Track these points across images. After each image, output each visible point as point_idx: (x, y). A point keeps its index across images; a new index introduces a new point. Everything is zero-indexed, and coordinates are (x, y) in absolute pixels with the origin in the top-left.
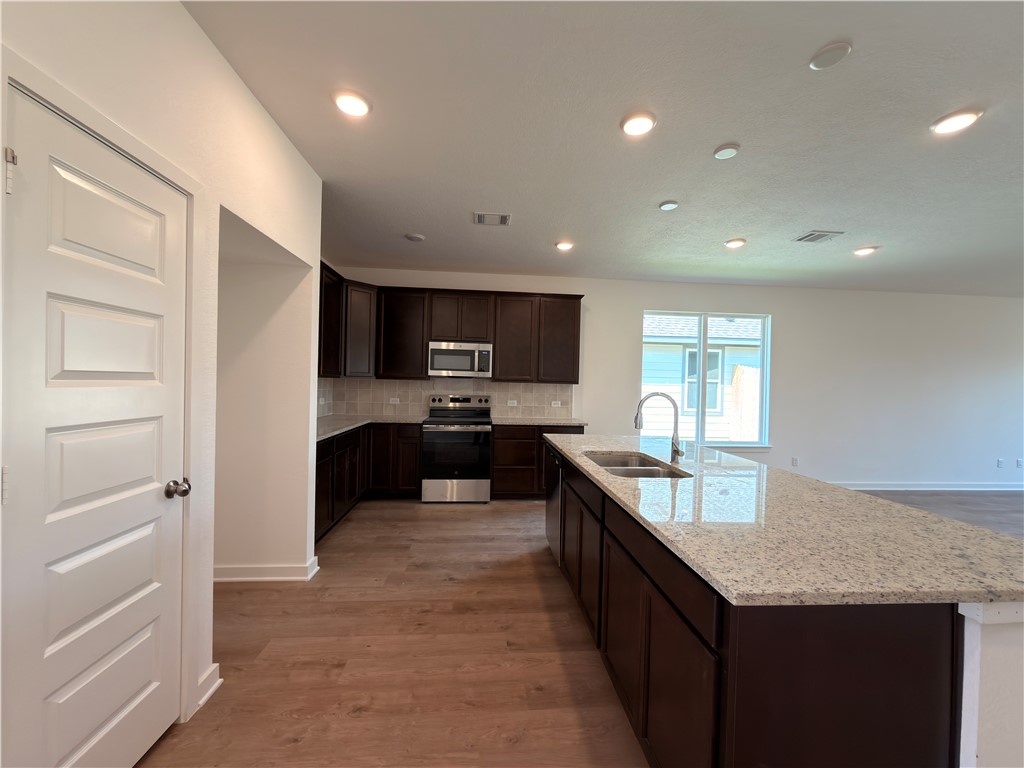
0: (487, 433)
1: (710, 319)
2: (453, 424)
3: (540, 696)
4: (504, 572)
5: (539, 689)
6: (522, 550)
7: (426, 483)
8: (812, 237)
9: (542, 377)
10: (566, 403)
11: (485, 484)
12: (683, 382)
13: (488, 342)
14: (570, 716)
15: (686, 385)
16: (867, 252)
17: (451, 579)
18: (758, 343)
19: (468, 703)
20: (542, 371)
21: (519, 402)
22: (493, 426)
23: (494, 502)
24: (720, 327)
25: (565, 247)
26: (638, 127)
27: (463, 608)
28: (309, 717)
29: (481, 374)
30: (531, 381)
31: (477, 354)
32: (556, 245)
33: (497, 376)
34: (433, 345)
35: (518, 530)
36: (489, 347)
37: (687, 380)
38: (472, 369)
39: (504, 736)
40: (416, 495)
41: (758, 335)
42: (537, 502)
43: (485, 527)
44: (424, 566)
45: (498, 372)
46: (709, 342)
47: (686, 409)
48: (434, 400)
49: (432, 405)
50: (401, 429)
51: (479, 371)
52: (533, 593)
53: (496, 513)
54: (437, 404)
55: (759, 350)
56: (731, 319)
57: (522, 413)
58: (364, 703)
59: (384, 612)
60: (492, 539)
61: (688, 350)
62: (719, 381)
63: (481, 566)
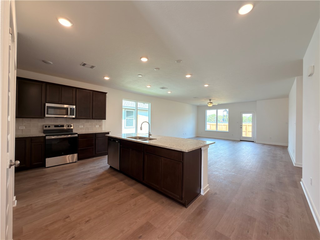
0: (76, 137)
1: (138, 103)
2: (53, 136)
3: (133, 196)
4: (100, 178)
5: (132, 195)
6: (101, 171)
7: (47, 160)
8: (163, 88)
9: (94, 117)
10: (100, 126)
11: (76, 155)
12: (125, 119)
13: (73, 105)
14: (142, 196)
15: (126, 120)
16: (169, 92)
17: (85, 184)
18: (148, 110)
19: (118, 205)
20: (94, 115)
21: (84, 126)
22: (78, 135)
23: (79, 161)
24: (141, 105)
25: (107, 78)
26: (144, 60)
27: (97, 189)
28: (71, 231)
29: (71, 116)
30: (90, 119)
31: (69, 109)
32: (104, 77)
33: (77, 117)
34: (47, 105)
35: (96, 167)
36: (74, 107)
37: (126, 118)
38: (67, 114)
39: (132, 205)
40: (43, 165)
41: (148, 108)
42: (94, 158)
43: (82, 168)
44: (69, 185)
45: (77, 116)
46: (138, 109)
47: (126, 127)
48: (46, 127)
49: (45, 128)
50: (32, 139)
51: (70, 115)
52: (114, 179)
53: (82, 164)
54: (47, 128)
55: (148, 111)
56: (144, 103)
57: (85, 130)
58: (87, 219)
59: (68, 200)
60: (89, 171)
61: (126, 110)
62: (134, 119)
63: (92, 178)
